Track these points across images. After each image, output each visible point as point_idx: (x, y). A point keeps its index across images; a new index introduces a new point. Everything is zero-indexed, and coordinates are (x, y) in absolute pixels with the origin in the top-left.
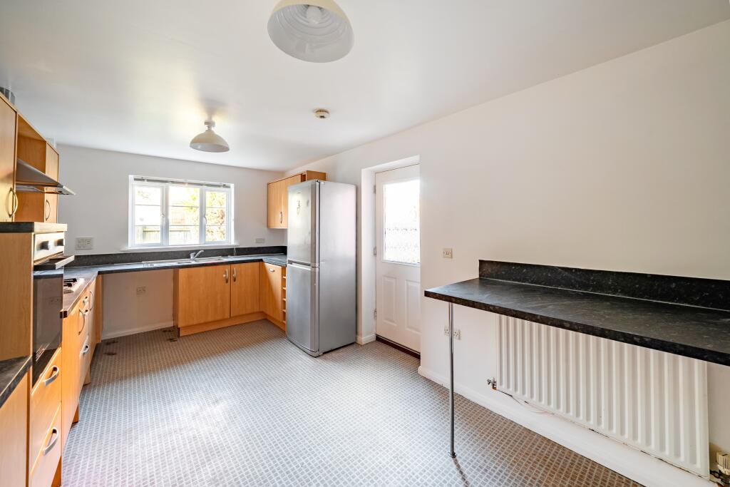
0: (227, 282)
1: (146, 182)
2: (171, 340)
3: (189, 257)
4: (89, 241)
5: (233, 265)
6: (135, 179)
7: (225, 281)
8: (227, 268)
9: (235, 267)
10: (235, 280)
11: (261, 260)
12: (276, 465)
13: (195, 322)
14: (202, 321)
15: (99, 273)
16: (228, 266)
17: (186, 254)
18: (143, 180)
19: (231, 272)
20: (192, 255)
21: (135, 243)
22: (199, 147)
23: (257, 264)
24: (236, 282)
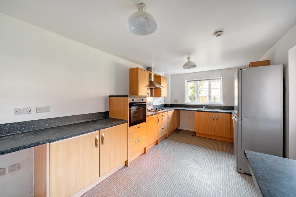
0: (213, 120)
1: (190, 82)
2: (193, 136)
3: (203, 108)
4: (177, 100)
5: (216, 113)
6: (188, 81)
7: (212, 120)
8: (213, 114)
9: (217, 114)
10: (217, 120)
11: (231, 113)
12: (173, 189)
13: (201, 133)
14: (203, 133)
15: (175, 109)
16: (214, 113)
17: (201, 106)
18: (189, 81)
19: (215, 116)
20: (204, 107)
21: (188, 101)
22: (187, 68)
23: (229, 114)
24: (218, 121)
